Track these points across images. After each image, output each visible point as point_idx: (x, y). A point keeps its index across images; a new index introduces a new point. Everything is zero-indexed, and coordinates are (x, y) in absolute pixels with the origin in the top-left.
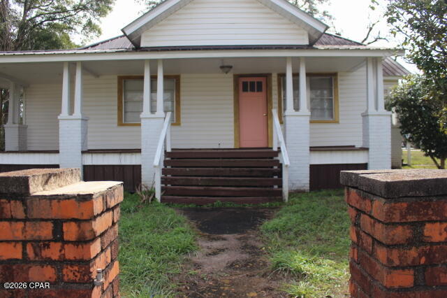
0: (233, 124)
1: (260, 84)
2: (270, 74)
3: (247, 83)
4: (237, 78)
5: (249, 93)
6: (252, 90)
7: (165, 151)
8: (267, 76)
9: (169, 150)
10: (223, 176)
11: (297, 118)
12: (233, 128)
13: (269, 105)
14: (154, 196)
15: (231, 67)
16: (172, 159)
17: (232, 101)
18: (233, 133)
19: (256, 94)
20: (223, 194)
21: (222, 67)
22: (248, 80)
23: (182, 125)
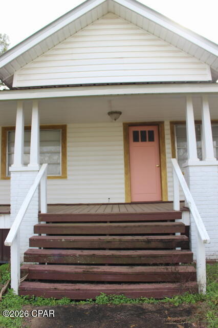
0: (123, 176)
1: (151, 134)
2: (162, 123)
3: (138, 132)
4: (127, 126)
5: (140, 143)
6: (144, 140)
7: (40, 212)
8: (159, 125)
9: (44, 211)
10: (110, 249)
11: (203, 168)
12: (123, 181)
13: (162, 155)
14: (9, 286)
15: (120, 113)
16: (47, 223)
17: (122, 152)
18: (123, 186)
19: (148, 143)
20: (110, 278)
21: (110, 113)
22: (139, 129)
23: (68, 178)
